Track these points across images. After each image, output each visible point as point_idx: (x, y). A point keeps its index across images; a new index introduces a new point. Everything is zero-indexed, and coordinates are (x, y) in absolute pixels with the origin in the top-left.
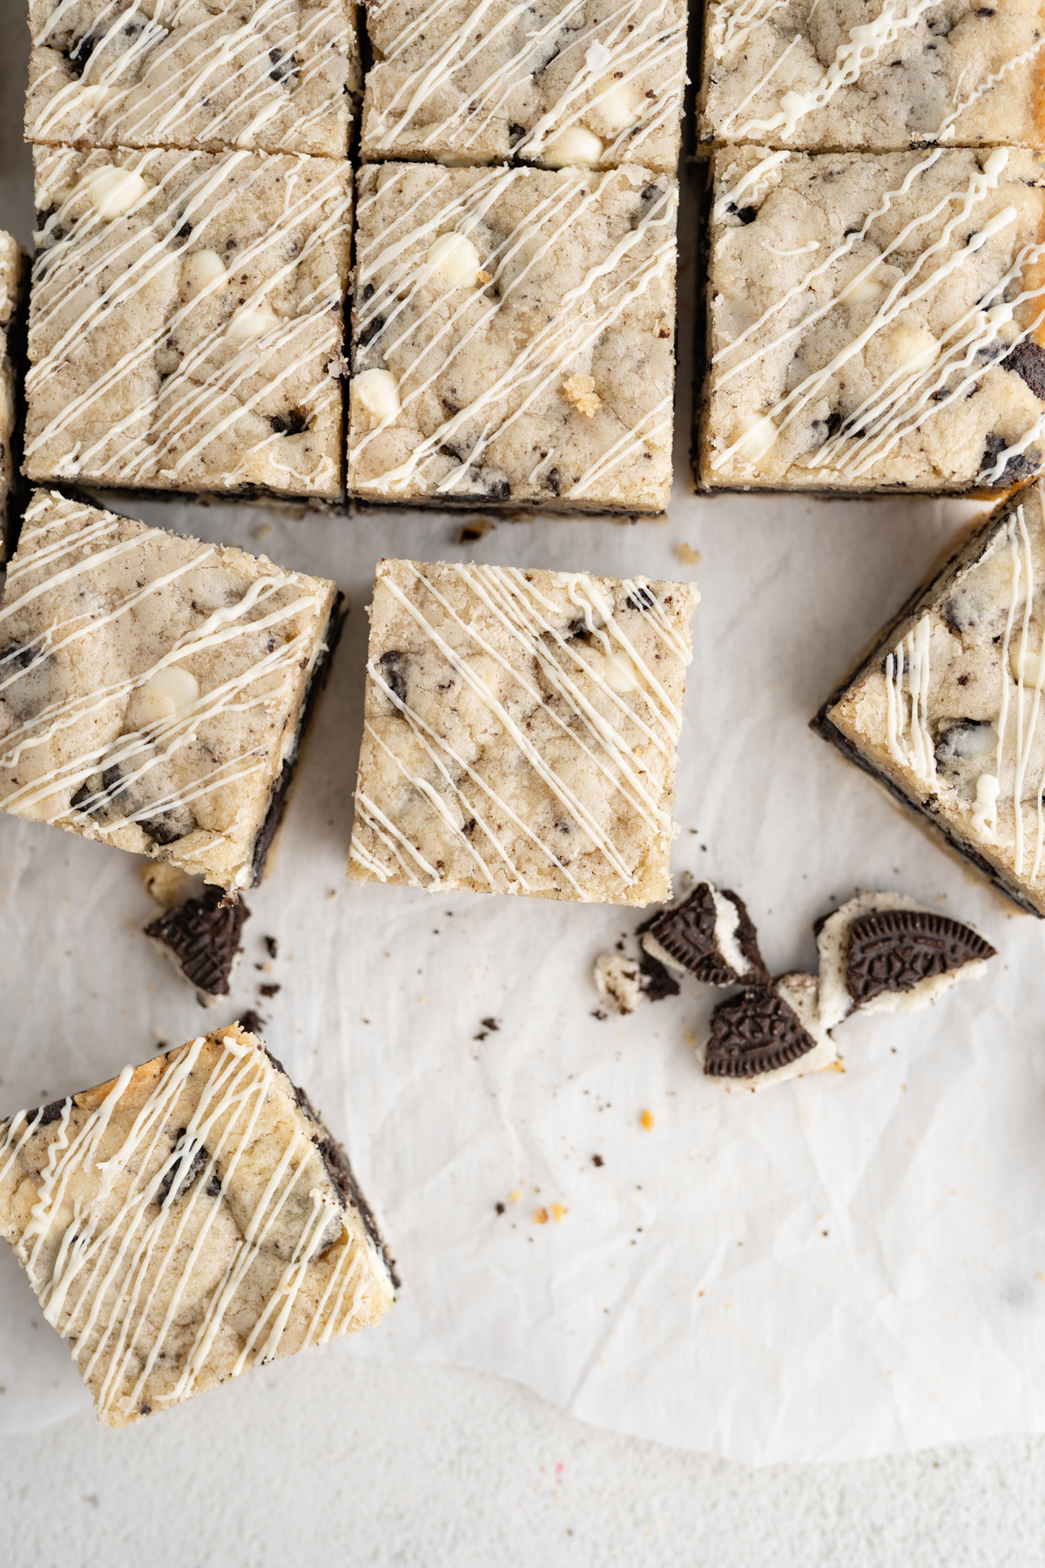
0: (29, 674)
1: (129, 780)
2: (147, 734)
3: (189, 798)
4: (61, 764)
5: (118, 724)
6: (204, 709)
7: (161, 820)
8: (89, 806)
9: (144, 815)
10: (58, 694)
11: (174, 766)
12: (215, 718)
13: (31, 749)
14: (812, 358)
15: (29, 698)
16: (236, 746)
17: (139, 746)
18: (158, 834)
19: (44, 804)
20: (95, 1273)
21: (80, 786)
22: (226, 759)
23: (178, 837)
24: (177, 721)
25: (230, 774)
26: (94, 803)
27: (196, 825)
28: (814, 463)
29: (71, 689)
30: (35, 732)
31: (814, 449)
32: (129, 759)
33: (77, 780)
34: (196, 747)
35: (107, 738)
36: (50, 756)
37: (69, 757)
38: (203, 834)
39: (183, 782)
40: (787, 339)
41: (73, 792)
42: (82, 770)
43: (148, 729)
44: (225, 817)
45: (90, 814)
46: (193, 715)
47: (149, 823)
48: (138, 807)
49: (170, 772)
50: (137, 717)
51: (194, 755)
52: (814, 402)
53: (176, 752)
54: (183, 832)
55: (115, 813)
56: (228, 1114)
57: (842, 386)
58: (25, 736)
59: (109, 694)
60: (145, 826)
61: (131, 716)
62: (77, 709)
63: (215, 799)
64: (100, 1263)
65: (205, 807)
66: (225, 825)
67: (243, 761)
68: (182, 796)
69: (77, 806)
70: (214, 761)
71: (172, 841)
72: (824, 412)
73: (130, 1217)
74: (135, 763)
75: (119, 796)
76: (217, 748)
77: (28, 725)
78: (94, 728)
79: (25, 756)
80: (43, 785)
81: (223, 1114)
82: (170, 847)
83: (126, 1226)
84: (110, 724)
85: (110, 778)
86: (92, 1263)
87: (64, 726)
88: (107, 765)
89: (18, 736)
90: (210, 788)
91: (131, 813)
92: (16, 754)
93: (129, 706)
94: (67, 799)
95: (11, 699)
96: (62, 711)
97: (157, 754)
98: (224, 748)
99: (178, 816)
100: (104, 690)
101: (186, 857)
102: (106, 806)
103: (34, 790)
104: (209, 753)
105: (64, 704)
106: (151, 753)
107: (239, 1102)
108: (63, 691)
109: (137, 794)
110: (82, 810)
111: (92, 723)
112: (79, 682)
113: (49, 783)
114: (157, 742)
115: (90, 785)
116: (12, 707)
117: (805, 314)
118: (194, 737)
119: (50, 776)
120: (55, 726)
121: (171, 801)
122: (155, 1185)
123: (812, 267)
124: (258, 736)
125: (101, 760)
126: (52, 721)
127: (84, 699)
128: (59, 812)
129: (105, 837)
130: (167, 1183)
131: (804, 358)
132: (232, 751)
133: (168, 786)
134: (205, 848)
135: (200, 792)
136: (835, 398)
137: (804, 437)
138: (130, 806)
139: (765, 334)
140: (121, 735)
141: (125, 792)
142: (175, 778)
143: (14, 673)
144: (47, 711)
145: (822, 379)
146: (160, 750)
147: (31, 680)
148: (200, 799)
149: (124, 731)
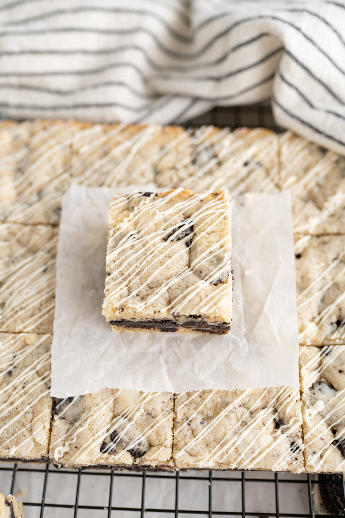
0: (73, 405)
1: (122, 435)
2: (124, 415)
3: (146, 435)
4: (94, 435)
5: (111, 415)
6: (144, 398)
7: (137, 447)
8: (108, 449)
9: (130, 447)
10: (86, 408)
11: (137, 424)
12: (149, 401)
13: (81, 432)
14: (327, 301)
15: (75, 414)
16: (160, 410)
17: (122, 421)
18: (136, 454)
19: (90, 453)
20: (133, 250)
21: (102, 443)
22: (157, 415)
23: (145, 453)
24: (135, 406)
25: (160, 421)
26: (110, 447)
27: (151, 446)
28: (333, 337)
29: (92, 405)
30: (81, 426)
31: (333, 333)
32: (120, 427)
33: (100, 441)
34: (144, 414)
35: (108, 421)
36: (89, 433)
37: (97, 431)
38: (155, 448)
39: (143, 430)
40: (317, 295)
41: (100, 445)
42: (102, 436)
43: (123, 413)
44: (163, 439)
45: (109, 453)
46: (140, 402)
47: (133, 450)
48: (128, 444)
49: (136, 427)
50: (119, 409)
51: (144, 417)
52: (330, 316)
53: (137, 418)
54: (146, 450)
55: (119, 449)
56: (208, 216)
57: (340, 310)
58: (77, 428)
59: (106, 403)
60: (131, 452)
61: (116, 410)
62: (95, 412)
63: (157, 433)
64: (136, 248)
65: (154, 437)
66: (163, 441)
67: (164, 415)
68: (143, 435)
69: (103, 451)
70: (153, 417)
71: (143, 455)
72: (334, 319)
73: (155, 236)
74: (122, 427)
75: (119, 442)
76: (153, 412)
77: (77, 424)
78: (103, 418)
79: (78, 436)
80: (89, 445)
81: (207, 215)
82: (143, 457)
83: (152, 239)
84: (108, 415)
85: (113, 436)
86: (133, 246)
87: (92, 420)
88: (111, 432)
89: (73, 430)
90: (154, 428)
91: (126, 447)
92: (75, 436)
93: (114, 407)
94: (98, 449)
95: (67, 417)
96: (89, 414)
97: (129, 422)
98: (155, 411)
99: (143, 443)
100: (104, 403)
101: (151, 458)
102: (115, 448)
103: (85, 448)
104: (150, 415)
105: (90, 412)
106: (127, 422)
107: (215, 213)
108: (88, 407)
109: (126, 439)
110: (105, 452)
111: (102, 416)
112: (94, 401)
113: (91, 444)
114: (129, 417)
115: (106, 441)
116: (68, 420)
117: (323, 287)
118: (143, 410)
119: (91, 440)
120: (88, 421)
121: (140, 438)
122: (170, 230)
123: (323, 271)
124: (166, 404)
125: (108, 430)
126: (86, 420)
127: (97, 407)
128: (97, 455)
129: (118, 460)
130: (174, 231)
131: (325, 301)
132: (159, 412)
133: (137, 432)
134: (158, 452)
135: (151, 431)
136: (338, 314)
137: (328, 329)
138: (124, 445)
139: (310, 294)
140: (113, 419)
141: (121, 439)
142: (139, 429)
143: (67, 406)
144: (83, 417)
145: (332, 308)
146: (130, 420)
147: (75, 406)
148: (151, 434)
149: (114, 417)
